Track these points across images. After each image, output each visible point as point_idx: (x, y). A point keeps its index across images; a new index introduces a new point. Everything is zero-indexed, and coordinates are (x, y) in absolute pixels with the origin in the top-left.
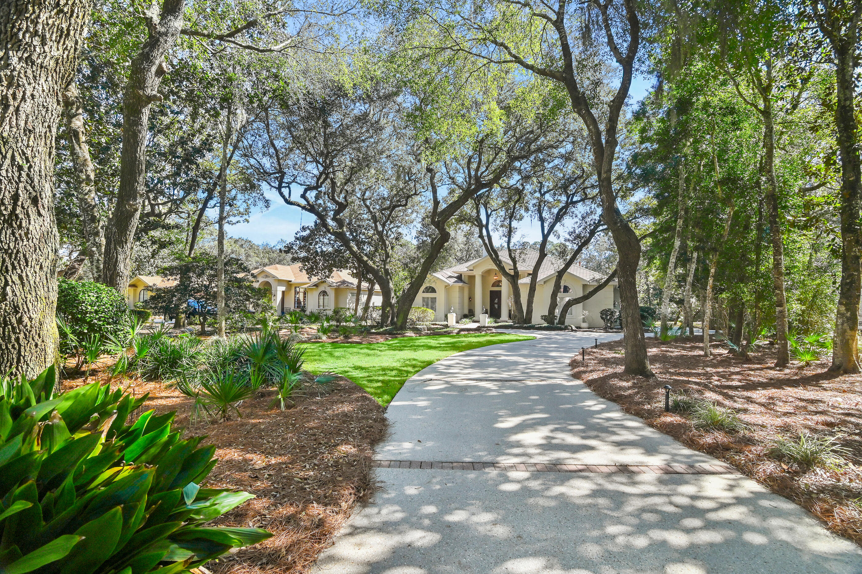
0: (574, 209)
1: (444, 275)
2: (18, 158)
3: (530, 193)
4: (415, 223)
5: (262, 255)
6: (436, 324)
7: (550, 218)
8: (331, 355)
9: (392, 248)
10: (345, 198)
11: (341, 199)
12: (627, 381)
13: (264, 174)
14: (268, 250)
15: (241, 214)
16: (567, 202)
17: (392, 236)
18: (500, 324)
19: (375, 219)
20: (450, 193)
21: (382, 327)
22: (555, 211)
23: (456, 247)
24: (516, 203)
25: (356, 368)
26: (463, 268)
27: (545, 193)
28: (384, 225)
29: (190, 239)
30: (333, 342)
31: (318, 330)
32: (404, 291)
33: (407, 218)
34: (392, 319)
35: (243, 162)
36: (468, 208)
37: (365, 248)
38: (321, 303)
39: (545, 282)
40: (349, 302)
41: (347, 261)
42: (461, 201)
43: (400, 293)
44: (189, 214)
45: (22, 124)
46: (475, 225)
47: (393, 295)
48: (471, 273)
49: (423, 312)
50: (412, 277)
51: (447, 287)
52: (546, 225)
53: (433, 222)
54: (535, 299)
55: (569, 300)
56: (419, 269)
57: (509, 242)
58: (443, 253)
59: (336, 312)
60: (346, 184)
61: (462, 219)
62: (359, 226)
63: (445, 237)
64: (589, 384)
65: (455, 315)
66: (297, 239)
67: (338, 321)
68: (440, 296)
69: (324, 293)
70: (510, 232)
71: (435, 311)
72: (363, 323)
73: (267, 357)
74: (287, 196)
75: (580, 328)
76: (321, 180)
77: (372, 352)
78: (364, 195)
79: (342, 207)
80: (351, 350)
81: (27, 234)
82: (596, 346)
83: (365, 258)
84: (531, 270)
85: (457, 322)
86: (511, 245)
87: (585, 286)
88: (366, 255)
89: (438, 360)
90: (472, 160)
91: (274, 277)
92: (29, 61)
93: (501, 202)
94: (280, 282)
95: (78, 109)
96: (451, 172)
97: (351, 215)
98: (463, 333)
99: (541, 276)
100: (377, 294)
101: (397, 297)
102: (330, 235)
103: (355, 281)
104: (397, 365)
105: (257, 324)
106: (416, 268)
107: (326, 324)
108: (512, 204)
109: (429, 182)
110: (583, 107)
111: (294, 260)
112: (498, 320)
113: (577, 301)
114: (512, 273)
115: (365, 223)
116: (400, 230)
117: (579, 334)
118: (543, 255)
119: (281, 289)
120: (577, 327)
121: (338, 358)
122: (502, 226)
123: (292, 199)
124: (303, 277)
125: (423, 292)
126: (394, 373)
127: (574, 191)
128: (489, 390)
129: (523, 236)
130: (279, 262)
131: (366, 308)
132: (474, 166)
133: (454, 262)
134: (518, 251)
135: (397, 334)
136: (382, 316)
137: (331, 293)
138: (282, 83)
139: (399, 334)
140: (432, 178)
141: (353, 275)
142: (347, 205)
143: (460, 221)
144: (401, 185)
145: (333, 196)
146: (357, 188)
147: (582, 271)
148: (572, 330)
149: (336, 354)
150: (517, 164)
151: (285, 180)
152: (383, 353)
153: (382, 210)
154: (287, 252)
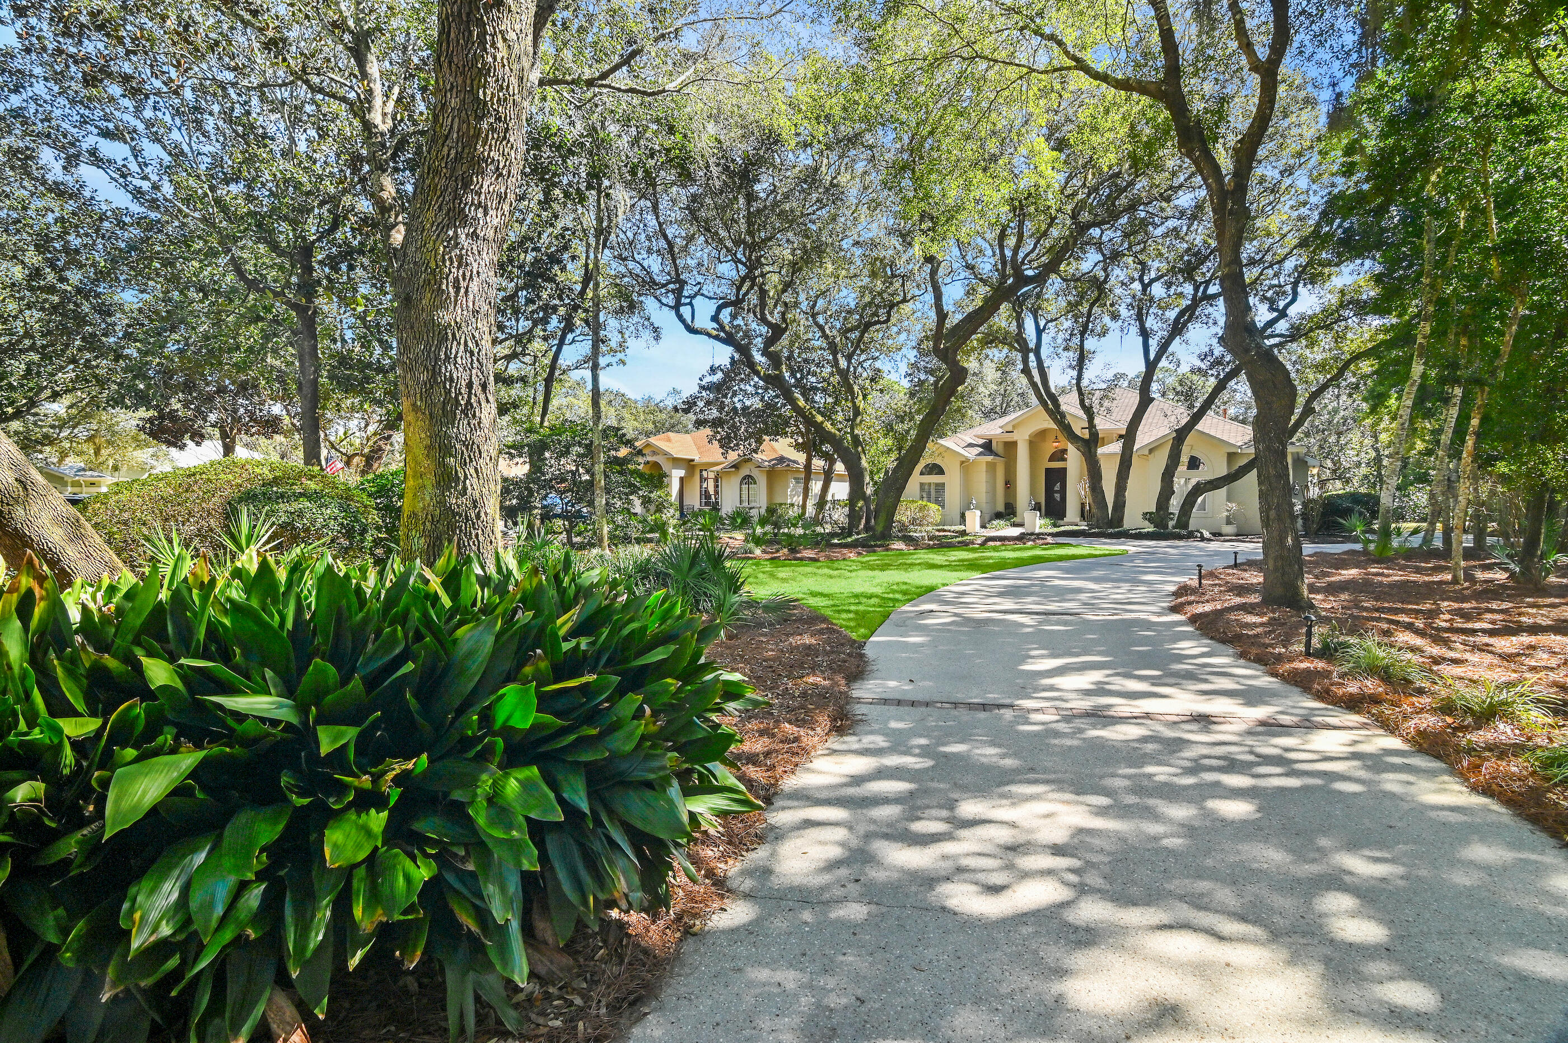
0: (1210, 310)
1: (959, 442)
2: (470, 344)
3: (1123, 284)
4: (904, 351)
5: (642, 418)
6: (944, 531)
7: (1163, 330)
8: (772, 575)
9: (865, 396)
10: (783, 314)
11: (775, 318)
12: (1262, 614)
13: (649, 284)
14: (651, 408)
15: (614, 351)
16: (1195, 296)
17: (865, 375)
18: (1062, 529)
19: (833, 348)
20: (968, 293)
21: (850, 535)
22: (1172, 314)
23: (981, 389)
24: (1092, 306)
25: (814, 594)
26: (993, 429)
27: (1152, 281)
28: (849, 358)
29: (540, 398)
30: (772, 559)
31: (746, 540)
32: (887, 472)
33: (890, 342)
34: (868, 521)
35: (617, 267)
36: (1002, 319)
37: (817, 398)
38: (745, 497)
39: (1151, 451)
40: (792, 495)
41: (787, 424)
42: (990, 307)
43: (880, 477)
44: (535, 357)
45: (471, 305)
46: (1016, 349)
47: (867, 479)
48: (1009, 437)
49: (922, 508)
50: (900, 449)
51: (965, 464)
52: (1154, 344)
53: (936, 350)
54: (1131, 483)
55: (1198, 484)
56: (913, 433)
57: (1079, 378)
58: (955, 403)
59: (771, 511)
60: (784, 291)
61: (991, 340)
62: (806, 361)
63: (959, 375)
64: (1193, 619)
65: (978, 513)
66: (703, 388)
67: (776, 525)
68: (952, 481)
69: (748, 479)
70: (1082, 360)
71: (943, 507)
72: (819, 529)
73: (694, 572)
74: (689, 320)
75: (1220, 535)
76: (744, 289)
77: (836, 573)
78: (814, 305)
79: (777, 332)
80: (801, 569)
81: (479, 423)
82: (1236, 566)
83: (819, 418)
84: (1122, 428)
85: (983, 526)
86: (1085, 383)
87: (1231, 456)
88: (819, 412)
89: (944, 585)
90: (1009, 231)
91: (666, 453)
92: (474, 236)
93: (1064, 304)
94: (677, 462)
95: (397, 216)
96: (969, 258)
97: (792, 343)
98: (991, 543)
99: (1143, 438)
100: (840, 478)
101: (876, 483)
102: (756, 379)
103: (801, 457)
104: (878, 590)
105: (651, 531)
106: (908, 432)
107: (759, 530)
108: (1084, 308)
109: (928, 277)
110: (1196, 145)
111: (699, 424)
112: (1061, 522)
113: (1214, 485)
114: (1086, 435)
115: (815, 356)
116: (878, 364)
117: (1214, 546)
118: (1145, 401)
119: (677, 474)
120: (1214, 534)
121: (784, 580)
122: (1066, 349)
123: (698, 325)
124: (714, 453)
125: (922, 474)
126: (873, 601)
127: (1209, 275)
128: (1023, 625)
129: (1107, 366)
130: (672, 428)
131: (821, 504)
132: (1011, 241)
133: (978, 417)
134: (1098, 394)
135: (876, 546)
136: (849, 516)
137: (762, 481)
138: (679, 137)
139: (879, 546)
140: (933, 273)
141: (798, 447)
142: (786, 329)
143: (987, 343)
144: (879, 285)
145: (763, 314)
146: (802, 297)
147: (1227, 427)
148: (1203, 539)
149: (781, 575)
150: (1095, 232)
151: (685, 293)
152: (854, 574)
153: (845, 332)
154: (686, 411)
